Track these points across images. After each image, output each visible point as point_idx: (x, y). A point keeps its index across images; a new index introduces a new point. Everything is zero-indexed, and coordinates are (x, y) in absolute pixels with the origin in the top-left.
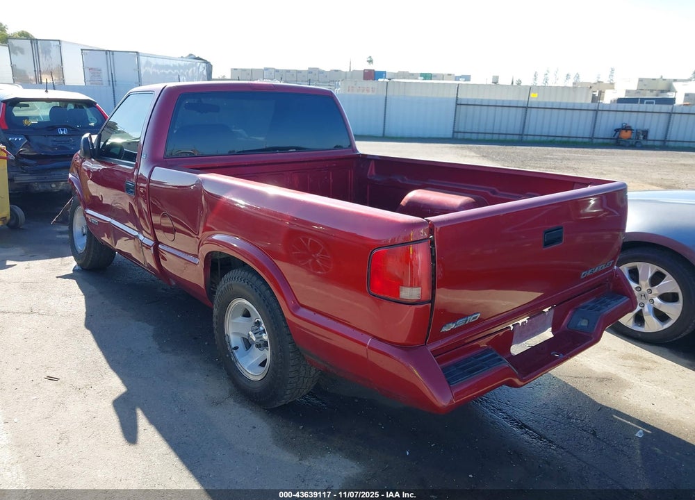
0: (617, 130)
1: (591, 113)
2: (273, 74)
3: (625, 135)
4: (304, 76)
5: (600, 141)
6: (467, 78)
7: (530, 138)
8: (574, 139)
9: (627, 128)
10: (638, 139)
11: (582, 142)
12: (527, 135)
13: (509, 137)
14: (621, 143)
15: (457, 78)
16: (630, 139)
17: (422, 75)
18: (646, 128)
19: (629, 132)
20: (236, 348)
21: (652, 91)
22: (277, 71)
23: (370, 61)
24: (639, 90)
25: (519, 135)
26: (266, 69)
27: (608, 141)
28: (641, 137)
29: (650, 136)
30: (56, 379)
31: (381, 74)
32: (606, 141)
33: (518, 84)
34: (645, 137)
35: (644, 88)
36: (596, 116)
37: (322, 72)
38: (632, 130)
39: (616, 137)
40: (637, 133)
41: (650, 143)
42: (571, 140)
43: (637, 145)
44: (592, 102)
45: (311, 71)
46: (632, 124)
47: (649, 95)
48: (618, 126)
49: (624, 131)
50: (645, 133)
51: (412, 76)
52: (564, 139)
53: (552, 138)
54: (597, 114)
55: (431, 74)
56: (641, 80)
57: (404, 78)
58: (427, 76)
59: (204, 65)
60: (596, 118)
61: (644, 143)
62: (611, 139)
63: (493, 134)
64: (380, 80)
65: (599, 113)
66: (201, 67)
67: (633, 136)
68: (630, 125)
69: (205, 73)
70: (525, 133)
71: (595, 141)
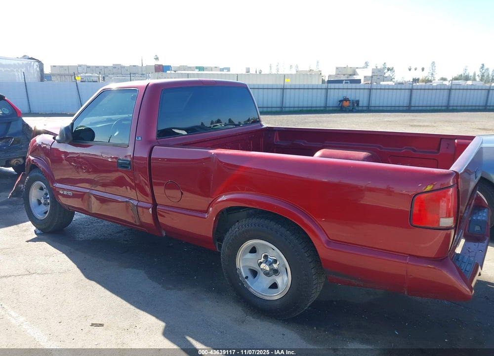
0: (341, 101)
1: (324, 90)
2: (85, 69)
3: (346, 104)
4: (110, 70)
5: (331, 108)
6: (228, 69)
7: (287, 109)
8: (315, 108)
9: (346, 100)
10: (354, 106)
11: (320, 110)
12: (285, 107)
13: (274, 110)
14: (344, 109)
15: (222, 70)
16: (350, 106)
17: (197, 68)
18: (357, 99)
19: (348, 102)
20: (247, 277)
21: (344, 75)
22: (89, 67)
23: (157, 59)
24: (337, 75)
25: (280, 107)
26: (80, 66)
27: (336, 108)
28: (356, 104)
29: (361, 104)
30: (101, 325)
31: (168, 68)
32: (334, 108)
33: (260, 73)
34: (358, 105)
35: (340, 73)
36: (327, 93)
37: (124, 67)
38: (349, 100)
39: (340, 106)
40: (353, 103)
41: (360, 108)
42: (313, 109)
43: (354, 110)
44: (322, 83)
45: (115, 67)
46: (349, 97)
47: (343, 78)
48: (341, 98)
49: (345, 102)
50: (358, 102)
51: (190, 68)
52: (309, 109)
53: (301, 109)
54: (327, 91)
55: (203, 67)
56: (337, 68)
57: (185, 70)
58: (201, 69)
59: (37, 63)
60: (327, 94)
61: (357, 108)
62: (337, 107)
63: (263, 107)
64: (168, 72)
65: (329, 90)
66: (35, 65)
67: (351, 105)
68: (348, 97)
69: (38, 69)
70: (284, 106)
71: (328, 109)
